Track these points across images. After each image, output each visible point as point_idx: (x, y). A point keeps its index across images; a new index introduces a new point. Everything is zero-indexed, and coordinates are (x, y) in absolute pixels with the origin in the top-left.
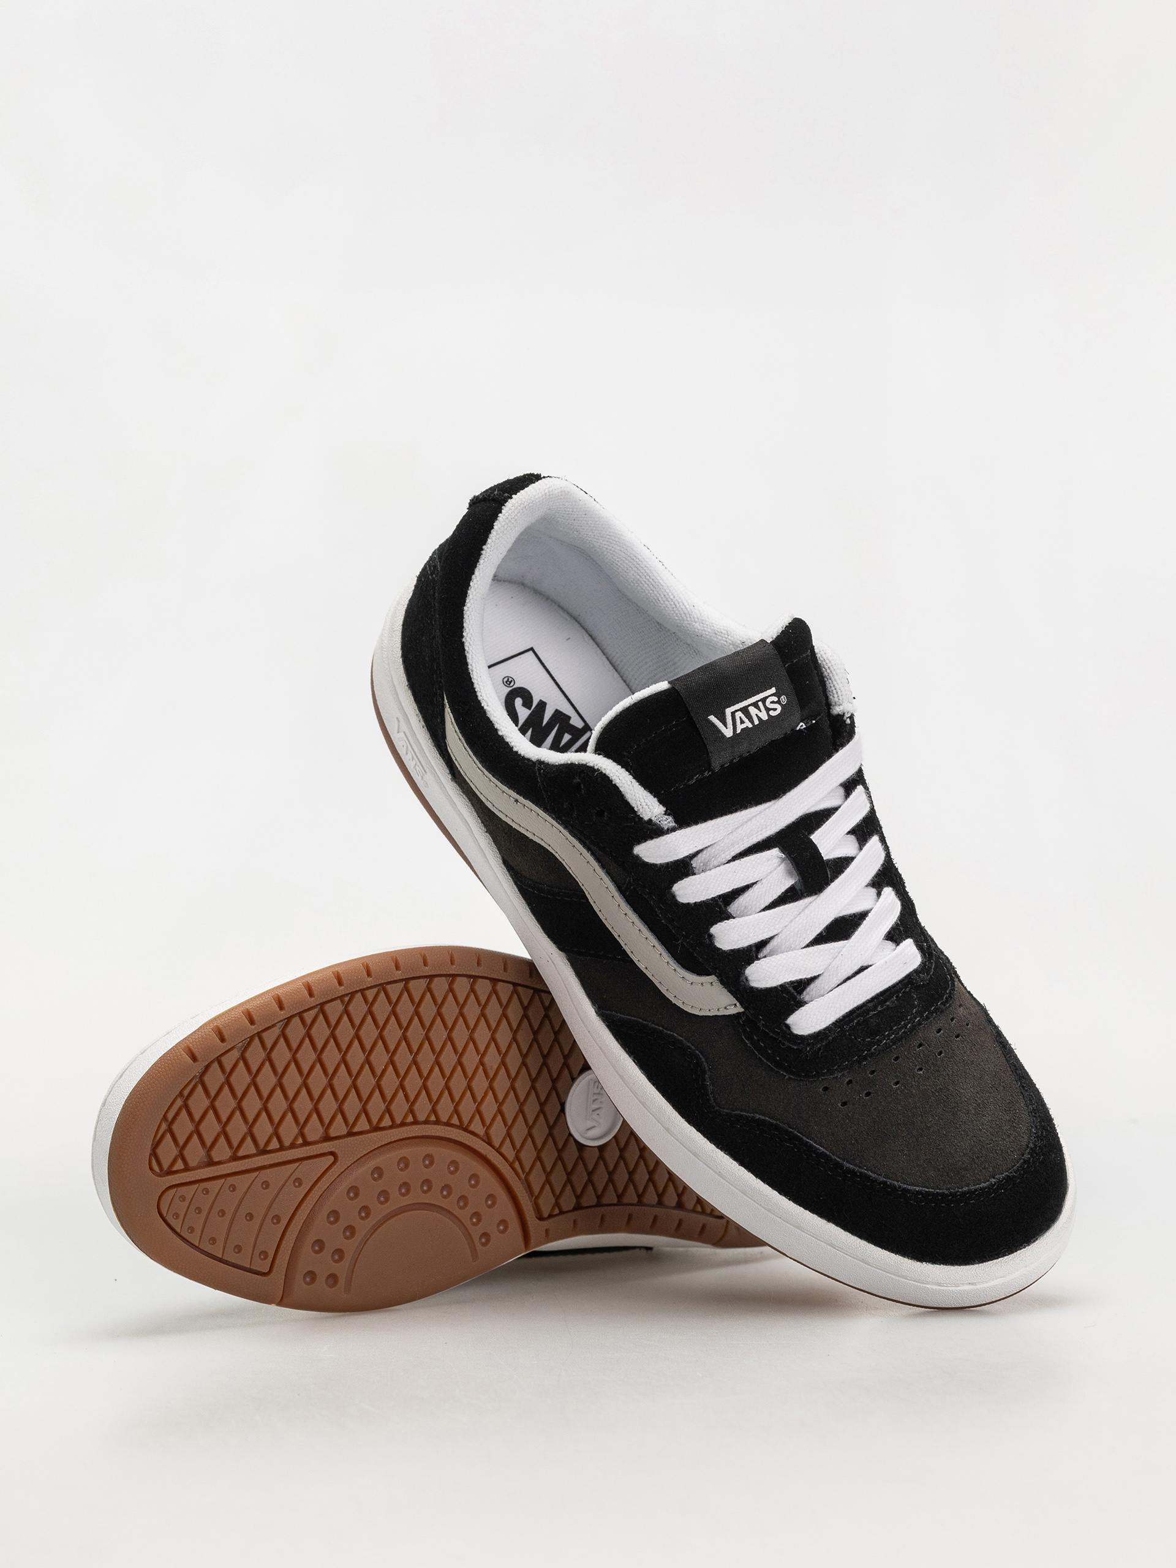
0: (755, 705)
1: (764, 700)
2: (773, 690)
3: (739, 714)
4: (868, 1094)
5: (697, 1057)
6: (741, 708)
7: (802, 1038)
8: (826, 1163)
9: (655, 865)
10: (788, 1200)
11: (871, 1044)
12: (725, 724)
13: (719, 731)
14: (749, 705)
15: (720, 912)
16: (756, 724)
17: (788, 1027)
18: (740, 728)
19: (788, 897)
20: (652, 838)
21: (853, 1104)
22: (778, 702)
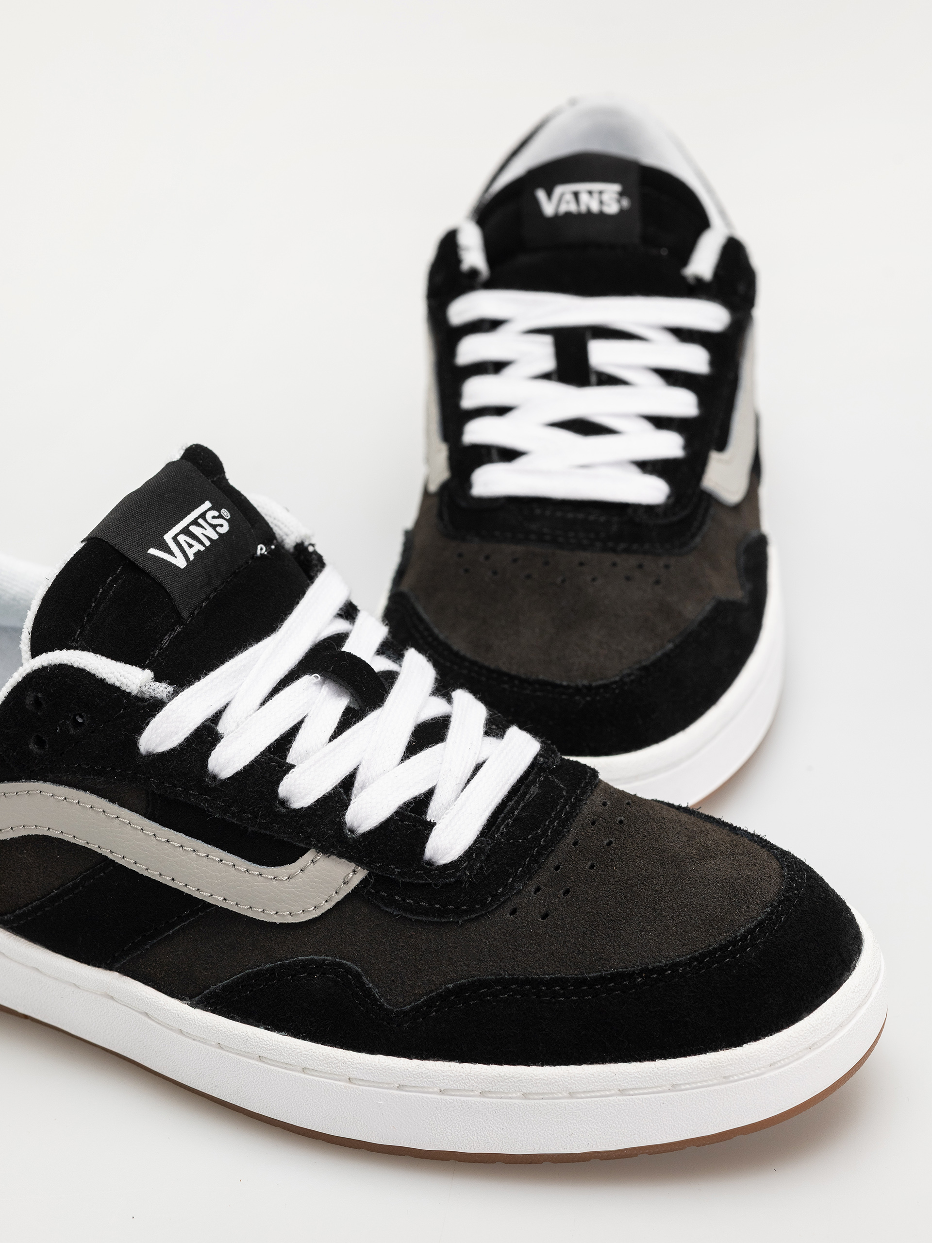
0: (195, 522)
1: (203, 516)
2: (207, 505)
3: (182, 538)
4: (567, 892)
5: (340, 965)
6: (181, 531)
7: (453, 865)
8: (562, 989)
9: (173, 750)
10: (540, 1067)
11: (537, 839)
12: (171, 553)
13: (170, 564)
14: (189, 525)
15: (279, 766)
16: (207, 545)
17: (430, 863)
18: (191, 553)
19: (348, 720)
20: (154, 716)
21: (556, 909)
22: (220, 516)
